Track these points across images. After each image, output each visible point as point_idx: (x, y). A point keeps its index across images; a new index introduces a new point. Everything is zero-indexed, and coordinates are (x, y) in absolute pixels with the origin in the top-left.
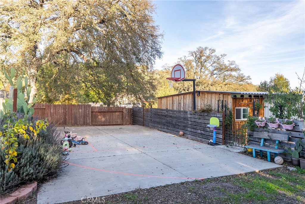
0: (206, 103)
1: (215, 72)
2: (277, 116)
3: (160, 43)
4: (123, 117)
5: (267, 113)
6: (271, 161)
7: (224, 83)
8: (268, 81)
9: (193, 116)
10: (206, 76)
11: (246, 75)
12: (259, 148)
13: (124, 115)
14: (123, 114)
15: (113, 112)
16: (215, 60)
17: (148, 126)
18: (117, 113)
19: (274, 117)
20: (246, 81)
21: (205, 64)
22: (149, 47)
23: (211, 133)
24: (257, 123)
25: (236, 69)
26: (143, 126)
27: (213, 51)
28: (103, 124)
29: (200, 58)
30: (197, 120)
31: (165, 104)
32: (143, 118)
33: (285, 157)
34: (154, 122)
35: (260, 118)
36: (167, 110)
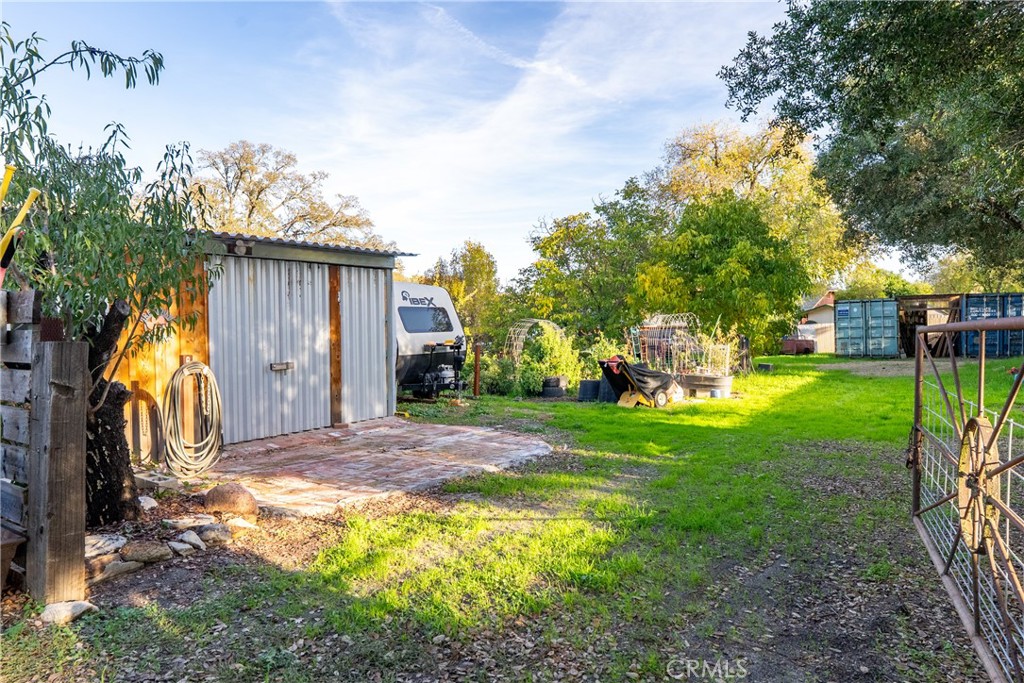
1: (297, 226)
16: (293, 189)
25: (361, 222)
27: (290, 159)
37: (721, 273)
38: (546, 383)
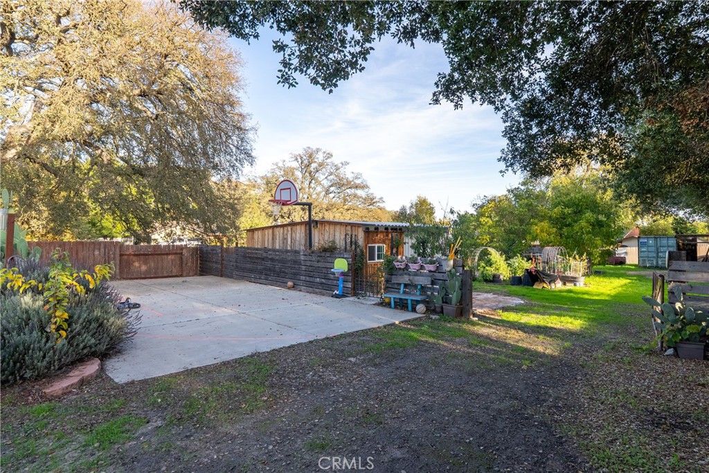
0: (326, 238)
1: (332, 189)
2: (419, 255)
3: (251, 142)
4: (182, 263)
5: (408, 251)
6: (412, 311)
7: (346, 207)
8: (408, 206)
9: (308, 258)
10: (318, 194)
11: (377, 196)
12: (398, 296)
13: (184, 259)
14: (182, 258)
15: (164, 254)
16: (332, 171)
17: (230, 276)
18: (170, 257)
19: (416, 256)
20: (378, 204)
21: (317, 175)
22: (231, 146)
23: (335, 282)
24: (396, 264)
25: (363, 187)
26: (221, 276)
27: (330, 155)
28: (143, 276)
29: (308, 166)
30: (316, 264)
31: (260, 240)
32: (222, 264)
33: (427, 305)
34: (244, 270)
35: (399, 257)
36: (266, 250)
37: (576, 228)
38: (494, 276)
